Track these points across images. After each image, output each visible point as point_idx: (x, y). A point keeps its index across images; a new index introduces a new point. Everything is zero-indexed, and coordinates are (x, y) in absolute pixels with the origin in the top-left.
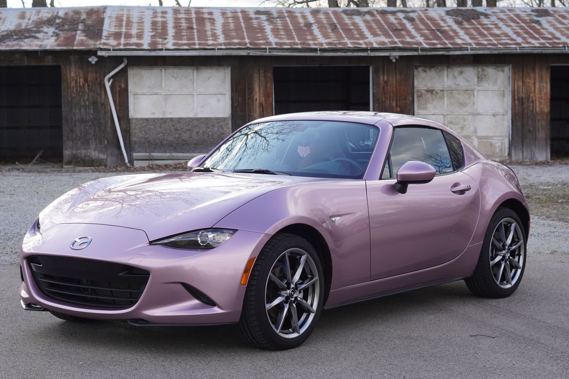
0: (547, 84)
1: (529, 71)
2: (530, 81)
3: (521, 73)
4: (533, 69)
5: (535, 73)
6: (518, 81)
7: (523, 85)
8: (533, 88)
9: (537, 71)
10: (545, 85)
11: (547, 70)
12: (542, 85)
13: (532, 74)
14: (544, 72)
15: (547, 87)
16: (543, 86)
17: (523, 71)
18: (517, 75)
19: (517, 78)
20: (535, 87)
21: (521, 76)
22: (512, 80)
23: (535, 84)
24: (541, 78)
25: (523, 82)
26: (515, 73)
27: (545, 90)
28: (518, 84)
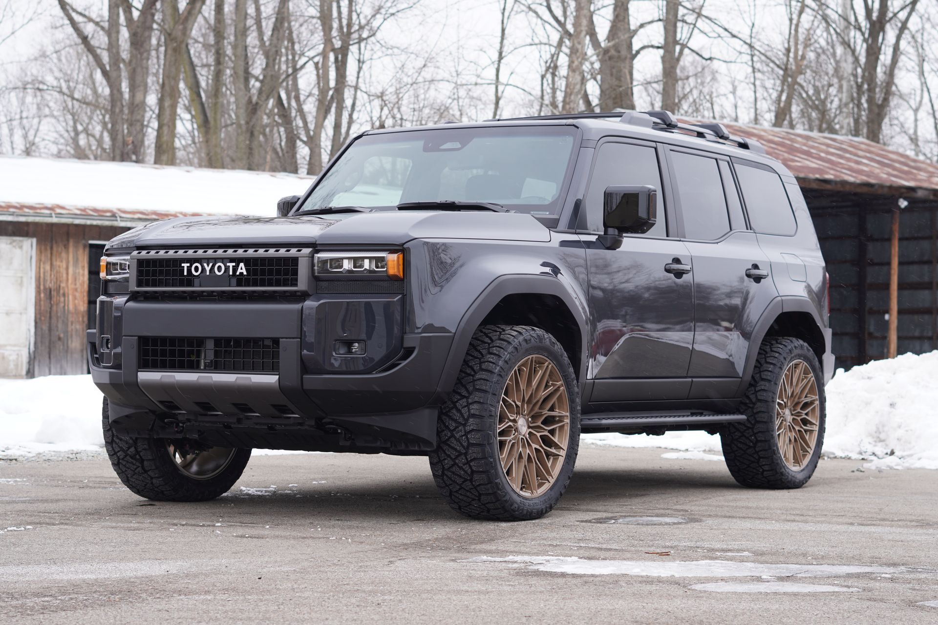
0: (84, 270)
1: (60, 249)
2: (61, 264)
3: (49, 252)
4: (66, 247)
5: (68, 253)
6: (44, 263)
7: (51, 270)
8: (65, 275)
9: (71, 249)
10: (81, 272)
11: (84, 250)
12: (77, 271)
13: (64, 255)
14: (81, 251)
15: (83, 275)
16: (79, 273)
17: (52, 248)
18: (43, 255)
19: (43, 259)
20: (67, 274)
21: (49, 255)
22: (36, 262)
23: (67, 268)
24: (76, 261)
25: (51, 265)
26: (41, 252)
27: (81, 278)
28: (44, 268)
